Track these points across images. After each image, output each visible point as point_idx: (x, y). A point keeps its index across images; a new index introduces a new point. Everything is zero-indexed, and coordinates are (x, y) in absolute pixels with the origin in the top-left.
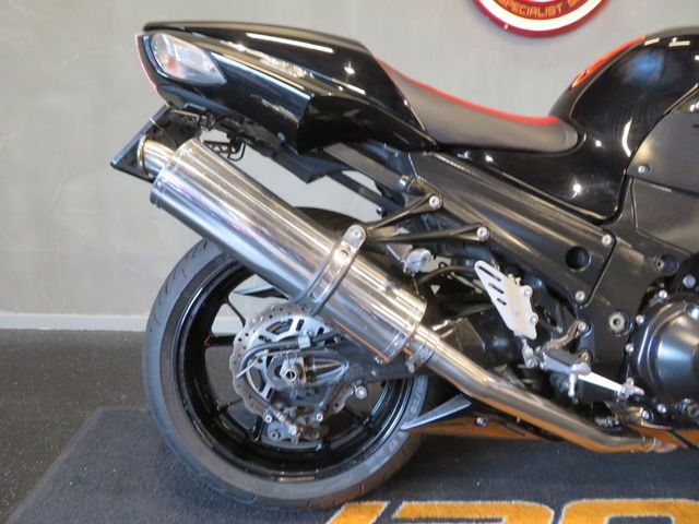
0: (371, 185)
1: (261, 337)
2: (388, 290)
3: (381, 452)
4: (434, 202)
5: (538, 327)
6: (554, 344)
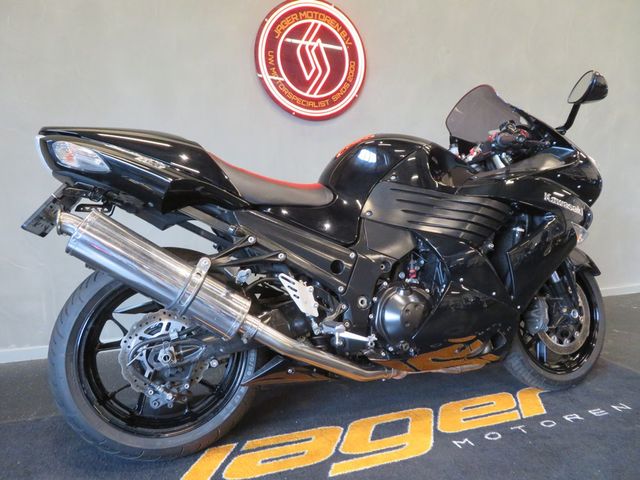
0: (208, 229)
1: (141, 338)
2: (227, 295)
3: (230, 405)
4: (251, 240)
5: (319, 310)
6: (329, 318)
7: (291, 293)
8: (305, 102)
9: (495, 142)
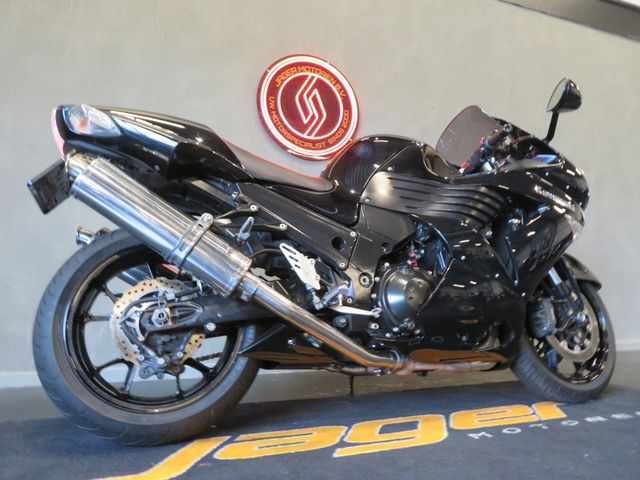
4: (254, 208)
5: (321, 283)
7: (292, 263)
8: (303, 143)
9: (483, 145)
